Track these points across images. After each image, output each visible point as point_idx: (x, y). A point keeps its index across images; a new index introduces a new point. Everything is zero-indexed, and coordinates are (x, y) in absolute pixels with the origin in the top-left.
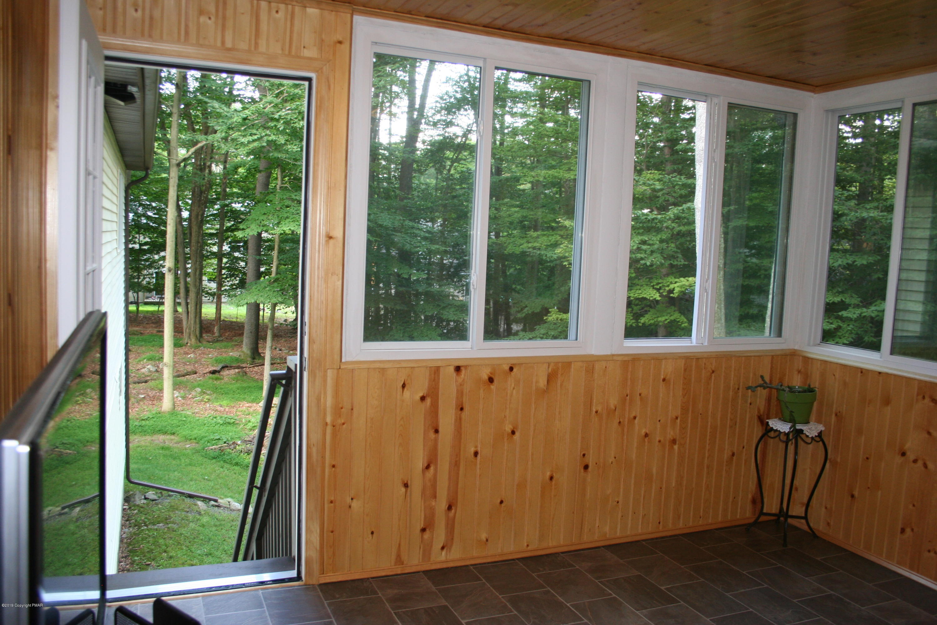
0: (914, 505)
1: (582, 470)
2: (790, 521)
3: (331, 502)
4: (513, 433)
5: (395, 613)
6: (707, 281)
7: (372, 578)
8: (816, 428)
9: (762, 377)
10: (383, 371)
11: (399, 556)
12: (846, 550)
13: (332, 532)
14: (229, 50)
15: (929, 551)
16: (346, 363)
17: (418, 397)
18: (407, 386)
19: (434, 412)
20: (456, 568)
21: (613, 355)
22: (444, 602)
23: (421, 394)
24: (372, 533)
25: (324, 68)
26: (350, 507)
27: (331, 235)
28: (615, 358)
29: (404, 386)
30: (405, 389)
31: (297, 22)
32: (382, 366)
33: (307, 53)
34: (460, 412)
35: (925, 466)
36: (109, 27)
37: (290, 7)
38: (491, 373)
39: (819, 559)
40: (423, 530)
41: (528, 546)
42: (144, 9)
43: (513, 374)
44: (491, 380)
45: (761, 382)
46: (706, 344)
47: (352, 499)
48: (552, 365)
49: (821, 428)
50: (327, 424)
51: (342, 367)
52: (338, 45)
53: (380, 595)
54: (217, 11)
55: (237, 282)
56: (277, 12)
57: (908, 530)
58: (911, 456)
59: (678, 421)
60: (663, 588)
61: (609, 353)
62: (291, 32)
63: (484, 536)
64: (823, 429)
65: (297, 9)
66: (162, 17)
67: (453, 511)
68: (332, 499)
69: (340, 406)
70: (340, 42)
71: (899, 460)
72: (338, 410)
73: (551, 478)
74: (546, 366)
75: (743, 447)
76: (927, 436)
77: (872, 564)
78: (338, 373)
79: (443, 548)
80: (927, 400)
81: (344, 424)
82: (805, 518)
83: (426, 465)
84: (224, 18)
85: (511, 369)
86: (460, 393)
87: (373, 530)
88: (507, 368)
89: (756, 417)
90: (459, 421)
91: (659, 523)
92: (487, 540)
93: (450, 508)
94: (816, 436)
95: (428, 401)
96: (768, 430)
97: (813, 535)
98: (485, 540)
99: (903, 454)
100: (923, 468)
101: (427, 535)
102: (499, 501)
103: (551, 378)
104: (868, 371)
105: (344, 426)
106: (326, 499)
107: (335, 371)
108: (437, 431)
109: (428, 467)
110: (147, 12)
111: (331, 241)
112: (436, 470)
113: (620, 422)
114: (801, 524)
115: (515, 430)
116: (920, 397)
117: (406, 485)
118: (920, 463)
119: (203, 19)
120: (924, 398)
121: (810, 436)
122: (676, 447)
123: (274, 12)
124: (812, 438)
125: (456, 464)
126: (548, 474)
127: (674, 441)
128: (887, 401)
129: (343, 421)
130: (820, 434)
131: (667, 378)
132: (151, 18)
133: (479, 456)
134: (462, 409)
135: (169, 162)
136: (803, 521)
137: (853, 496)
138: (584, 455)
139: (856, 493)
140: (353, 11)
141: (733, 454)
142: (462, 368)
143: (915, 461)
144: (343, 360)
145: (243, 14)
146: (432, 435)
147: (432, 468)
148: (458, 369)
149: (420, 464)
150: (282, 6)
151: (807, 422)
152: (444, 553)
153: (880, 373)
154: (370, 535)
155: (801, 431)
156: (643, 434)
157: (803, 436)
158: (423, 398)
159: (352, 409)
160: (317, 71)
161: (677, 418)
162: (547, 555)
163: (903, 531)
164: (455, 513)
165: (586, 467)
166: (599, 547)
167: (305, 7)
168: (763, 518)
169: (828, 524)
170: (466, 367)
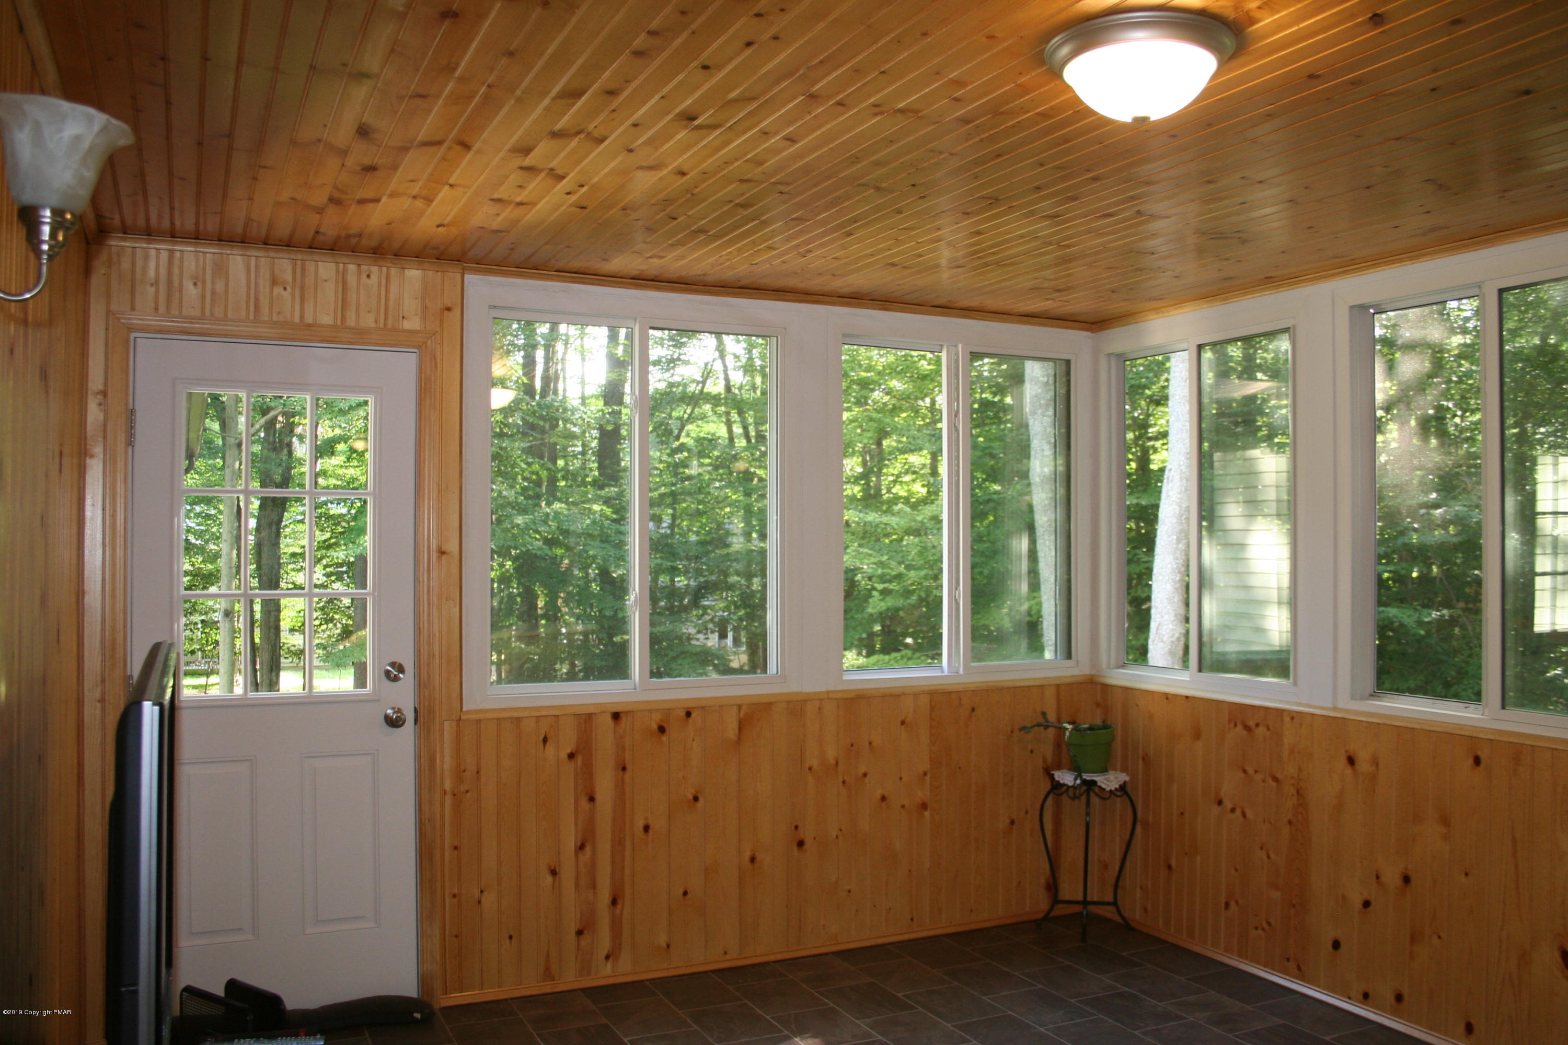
0: (1236, 870)
1: (795, 848)
2: (1092, 908)
3: (454, 896)
4: (696, 799)
5: (538, 1035)
6: (956, 589)
7: (512, 999)
8: (1116, 778)
9: (1044, 714)
10: (518, 720)
11: (547, 969)
12: (1167, 942)
13: (456, 936)
14: (309, 325)
15: (1256, 928)
16: (468, 712)
17: (564, 755)
18: (550, 741)
19: (587, 776)
20: (626, 984)
21: (828, 692)
22: (603, 1020)
23: (569, 751)
24: (511, 937)
25: (429, 342)
26: (479, 902)
27: (444, 549)
28: (831, 695)
29: (545, 740)
30: (548, 744)
31: (393, 288)
32: (515, 715)
33: (407, 325)
34: (622, 773)
35: (1244, 815)
36: (162, 308)
37: (384, 269)
38: (661, 721)
39: (1125, 954)
40: (580, 933)
41: (725, 953)
42: (204, 282)
43: (691, 720)
44: (662, 730)
45: (1041, 720)
46: (961, 672)
47: (482, 892)
48: (744, 709)
49: (1124, 777)
50: (445, 792)
51: (462, 717)
52: (446, 312)
53: (521, 1016)
54: (294, 279)
55: (338, 631)
56: (368, 276)
57: (1232, 904)
58: (1228, 805)
59: (928, 778)
60: (899, 995)
61: (823, 690)
62: (387, 299)
63: (662, 940)
64: (1127, 779)
65: (393, 271)
66: (226, 291)
67: (619, 906)
68: (456, 891)
69: (462, 768)
70: (449, 309)
71: (1215, 810)
72: (459, 773)
73: (753, 860)
74: (735, 709)
75: (1027, 812)
76: (1243, 775)
77: (1197, 955)
78: (458, 726)
79: (607, 957)
80: (1240, 727)
81: (467, 792)
82: (1115, 903)
83: (579, 844)
84: (303, 288)
85: (688, 714)
86: (620, 748)
87: (512, 933)
88: (683, 714)
89: (1041, 770)
90: (620, 787)
91: (912, 919)
92: (668, 946)
93: (614, 902)
94: (1116, 789)
95: (579, 758)
96: (1057, 787)
97: (1127, 926)
98: (665, 945)
99: (1220, 803)
100: (1241, 819)
101: (585, 941)
102: (681, 892)
103: (742, 725)
104: (1176, 696)
105: (468, 795)
106: (447, 892)
107: (454, 724)
108: (592, 799)
109: (582, 847)
110: (209, 285)
111: (444, 557)
112: (594, 850)
113: (844, 782)
114: (1108, 912)
115: (699, 795)
116: (1232, 725)
117: (554, 873)
118: (1238, 812)
119: (278, 290)
120: (1235, 725)
121: (1108, 789)
122: (927, 814)
123: (364, 277)
124: (1111, 791)
125: (618, 843)
126: (748, 854)
127: (924, 806)
128: (1197, 735)
129: (466, 788)
130: (1123, 788)
131: (908, 720)
132: (213, 292)
133: (650, 831)
134: (624, 769)
135: (224, 439)
136: (1112, 909)
137: (1170, 867)
138: (796, 827)
139: (1173, 863)
140: (463, 270)
141: (1012, 822)
142: (621, 715)
143: (1233, 810)
144: (465, 709)
145: (326, 281)
146: (584, 803)
147: (588, 849)
148: (616, 716)
149: (570, 842)
150: (375, 269)
151: (1104, 770)
152: (609, 965)
153: (1187, 697)
154: (508, 941)
155: (1094, 783)
156: (879, 797)
157: (1097, 790)
158: (571, 756)
159: (478, 772)
160: (419, 347)
161: (925, 774)
162: (753, 966)
163: (1227, 905)
164: (622, 909)
165: (801, 844)
166: (826, 954)
167: (404, 268)
168: (1060, 910)
169: (1145, 910)
170: (627, 713)
